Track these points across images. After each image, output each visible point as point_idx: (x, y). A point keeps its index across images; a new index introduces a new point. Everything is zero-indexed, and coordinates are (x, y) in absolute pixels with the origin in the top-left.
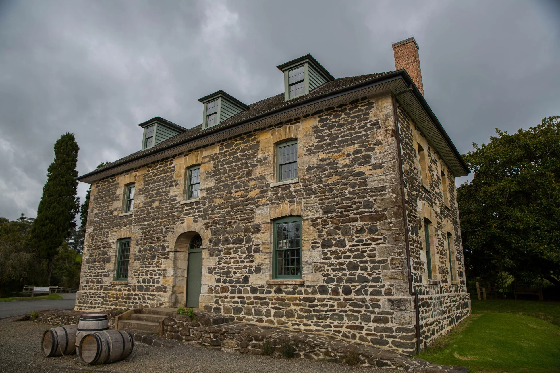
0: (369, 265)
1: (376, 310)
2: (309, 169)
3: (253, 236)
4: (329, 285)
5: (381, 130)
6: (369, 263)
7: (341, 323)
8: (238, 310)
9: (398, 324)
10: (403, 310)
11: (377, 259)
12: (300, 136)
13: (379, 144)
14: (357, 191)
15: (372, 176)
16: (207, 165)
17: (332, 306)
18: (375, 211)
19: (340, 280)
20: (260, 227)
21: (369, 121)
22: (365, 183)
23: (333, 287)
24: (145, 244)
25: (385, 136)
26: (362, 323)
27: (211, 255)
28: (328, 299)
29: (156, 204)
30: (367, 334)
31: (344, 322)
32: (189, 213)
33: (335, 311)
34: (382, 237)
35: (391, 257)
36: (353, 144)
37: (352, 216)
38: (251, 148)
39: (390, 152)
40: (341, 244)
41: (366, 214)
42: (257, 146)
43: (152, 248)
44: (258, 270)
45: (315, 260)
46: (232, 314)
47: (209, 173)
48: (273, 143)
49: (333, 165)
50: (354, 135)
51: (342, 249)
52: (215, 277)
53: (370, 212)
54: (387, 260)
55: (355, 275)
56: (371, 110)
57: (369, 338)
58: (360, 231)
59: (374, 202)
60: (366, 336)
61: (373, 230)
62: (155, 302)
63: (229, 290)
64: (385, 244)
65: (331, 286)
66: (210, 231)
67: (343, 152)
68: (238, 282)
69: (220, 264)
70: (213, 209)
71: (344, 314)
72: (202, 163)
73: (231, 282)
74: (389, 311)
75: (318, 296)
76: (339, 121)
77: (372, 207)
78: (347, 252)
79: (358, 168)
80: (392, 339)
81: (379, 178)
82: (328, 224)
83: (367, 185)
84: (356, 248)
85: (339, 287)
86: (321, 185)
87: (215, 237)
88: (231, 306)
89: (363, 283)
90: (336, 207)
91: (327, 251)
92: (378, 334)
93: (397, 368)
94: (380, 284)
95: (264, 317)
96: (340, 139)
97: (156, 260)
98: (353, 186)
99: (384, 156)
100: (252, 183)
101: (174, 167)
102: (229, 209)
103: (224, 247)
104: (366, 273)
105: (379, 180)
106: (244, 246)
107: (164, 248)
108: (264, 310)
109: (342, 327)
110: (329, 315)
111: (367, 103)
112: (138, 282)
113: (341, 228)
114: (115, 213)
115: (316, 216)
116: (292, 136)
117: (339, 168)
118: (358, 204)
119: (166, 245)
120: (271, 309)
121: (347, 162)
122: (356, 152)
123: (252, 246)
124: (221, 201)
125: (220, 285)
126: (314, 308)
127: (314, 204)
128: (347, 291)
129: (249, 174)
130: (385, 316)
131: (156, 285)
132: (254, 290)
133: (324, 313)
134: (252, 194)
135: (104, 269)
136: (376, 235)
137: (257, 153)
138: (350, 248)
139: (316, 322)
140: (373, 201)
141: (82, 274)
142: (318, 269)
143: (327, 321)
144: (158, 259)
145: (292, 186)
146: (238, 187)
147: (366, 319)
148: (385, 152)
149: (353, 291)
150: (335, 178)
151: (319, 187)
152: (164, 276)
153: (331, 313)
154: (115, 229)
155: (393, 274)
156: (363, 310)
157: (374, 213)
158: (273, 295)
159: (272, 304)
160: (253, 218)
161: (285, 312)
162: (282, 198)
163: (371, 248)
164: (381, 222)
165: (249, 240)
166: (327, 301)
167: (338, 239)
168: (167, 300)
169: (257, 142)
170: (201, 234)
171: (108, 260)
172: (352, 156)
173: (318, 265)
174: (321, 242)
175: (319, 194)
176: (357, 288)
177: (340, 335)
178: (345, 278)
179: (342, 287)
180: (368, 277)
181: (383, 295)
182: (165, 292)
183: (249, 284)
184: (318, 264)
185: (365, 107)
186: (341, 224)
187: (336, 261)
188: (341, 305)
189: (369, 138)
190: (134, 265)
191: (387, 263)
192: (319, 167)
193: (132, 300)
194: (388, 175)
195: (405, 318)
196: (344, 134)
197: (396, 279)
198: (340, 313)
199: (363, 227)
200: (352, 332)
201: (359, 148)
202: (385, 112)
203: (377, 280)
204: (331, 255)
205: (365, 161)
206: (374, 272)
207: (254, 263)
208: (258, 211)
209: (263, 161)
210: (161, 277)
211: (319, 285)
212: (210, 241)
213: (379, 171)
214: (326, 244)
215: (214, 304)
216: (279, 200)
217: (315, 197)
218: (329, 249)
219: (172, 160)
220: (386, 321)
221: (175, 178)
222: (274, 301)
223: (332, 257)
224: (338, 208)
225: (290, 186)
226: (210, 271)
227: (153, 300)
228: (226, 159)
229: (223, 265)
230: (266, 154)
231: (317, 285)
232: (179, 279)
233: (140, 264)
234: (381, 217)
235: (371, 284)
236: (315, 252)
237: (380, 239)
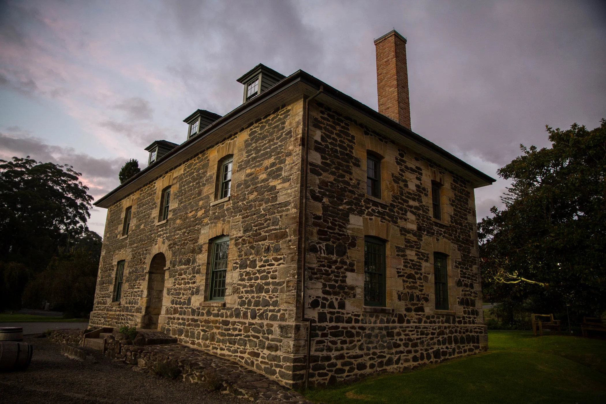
0: (271, 287)
1: (270, 336)
2: (239, 185)
3: (197, 257)
4: (241, 308)
5: (292, 139)
6: (271, 286)
7: (245, 349)
8: (180, 332)
9: (284, 352)
10: (289, 338)
11: (277, 280)
12: (236, 152)
14: (269, 207)
15: (281, 190)
16: (175, 186)
17: (240, 330)
18: (281, 229)
19: (250, 303)
20: (202, 247)
21: (284, 130)
22: (275, 198)
23: (244, 310)
24: (133, 266)
25: (295, 146)
26: (259, 350)
27: (170, 277)
28: (238, 322)
29: (142, 226)
30: (261, 362)
31: (246, 348)
32: (161, 235)
33: (241, 336)
34: (282, 257)
35: (288, 278)
36: (271, 156)
37: (263, 234)
38: (203, 167)
39: (297, 162)
40: (253, 264)
41: (273, 232)
42: (208, 164)
43: (136, 269)
44: (198, 291)
45: (234, 282)
46: (177, 336)
47: (175, 195)
48: (217, 160)
49: (254, 180)
50: (272, 147)
51: (253, 270)
52: (171, 298)
53: (276, 229)
54: (284, 282)
55: (260, 298)
56: (287, 119)
57: (263, 366)
58: (268, 250)
59: (280, 219)
60: (260, 364)
61: (277, 250)
62: (133, 323)
63: (178, 311)
64: (284, 264)
66: (171, 252)
67: (263, 165)
68: (184, 303)
69: (175, 285)
70: (175, 230)
71: (247, 339)
72: (172, 185)
73: (180, 303)
74: (279, 338)
75: (233, 319)
76: (263, 133)
77: (278, 225)
78: (256, 273)
79: (271, 183)
80: (279, 369)
81: (286, 192)
82: (246, 244)
83: (276, 200)
84: (263, 268)
85: (248, 311)
86: (245, 202)
87: (174, 259)
88: (176, 327)
89: (265, 307)
90: (253, 225)
91: (243, 272)
92: (270, 363)
93: (248, 398)
94: (277, 308)
95: (196, 340)
96: (262, 152)
97: (138, 282)
98: (267, 201)
99: (292, 167)
100: (201, 203)
101: (156, 189)
102: (185, 230)
103: (179, 268)
104: (268, 296)
105: (286, 194)
106: (191, 267)
107: (143, 270)
108: (196, 332)
109: (245, 353)
110: (237, 339)
111: (285, 110)
112: (126, 303)
113: (255, 247)
114: (119, 237)
115: (239, 235)
116: (231, 153)
117: (258, 183)
118: (269, 221)
119: (145, 267)
120: (200, 331)
121: (265, 176)
122: (272, 165)
123: (195, 267)
124: (181, 222)
125: (173, 306)
126: (228, 332)
127: (237, 223)
128: (253, 315)
129: (200, 193)
130: (276, 343)
131: (136, 306)
132: (194, 312)
133: (233, 337)
134: (200, 214)
135: (108, 291)
136: (279, 255)
137: (207, 171)
138: (259, 269)
139: (228, 346)
140: (279, 217)
141: (95, 295)
142: (235, 290)
143: (235, 346)
144: (139, 281)
145: (225, 204)
146: (192, 207)
147: (262, 345)
148: (293, 163)
149: (258, 315)
150: (255, 195)
151: (243, 204)
152: (142, 297)
153: (238, 337)
154: (117, 252)
155: (288, 297)
156: (260, 335)
157: (279, 231)
158: (203, 317)
159: (202, 326)
160: (198, 238)
161: (209, 335)
162: (217, 218)
163: (273, 269)
164: (284, 240)
165: (194, 261)
166: (237, 325)
167: (251, 260)
168: (140, 321)
169: (208, 161)
170: (166, 255)
171: (111, 282)
172: (269, 170)
173: (235, 287)
174: (239, 262)
175: (243, 212)
176: (261, 311)
177: (243, 361)
178: (254, 300)
179: (250, 310)
180: (269, 300)
181: (278, 321)
182: (140, 312)
183: (191, 306)
184: (236, 285)
185: (283, 116)
186: (255, 243)
187: (248, 283)
188: (246, 330)
189: (283, 149)
190: (125, 286)
191: (284, 285)
192: (245, 183)
193: (120, 320)
194: (293, 188)
195: (290, 346)
196: (265, 146)
197: (289, 303)
198: (245, 338)
199: (269, 246)
200: (252, 359)
201: (274, 161)
202: (297, 120)
203: (275, 304)
204: (246, 276)
205: (278, 174)
206: (274, 295)
207: (195, 285)
208: (202, 232)
209: (209, 180)
210: (140, 298)
211: (235, 308)
212: (171, 262)
213: (287, 185)
214: (243, 265)
215: (166, 325)
217: (240, 215)
218: (245, 270)
219: (155, 183)
220: (276, 349)
221: (155, 200)
222: (203, 323)
223: (246, 278)
224: (254, 226)
225: (224, 205)
226: (169, 292)
227: (132, 320)
228: (187, 180)
229: (177, 286)
230: (212, 173)
231: (234, 308)
232: (154, 301)
233: (129, 286)
234: (284, 235)
235: (271, 308)
236: (235, 273)
237: (281, 259)
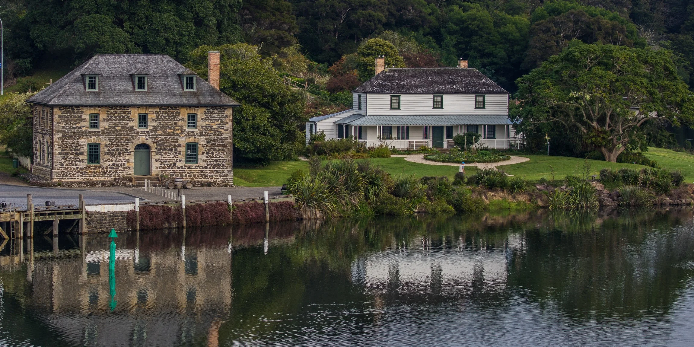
1: (223, 173)
2: (202, 127)
3: (178, 148)
5: (228, 118)
6: (221, 160)
9: (229, 177)
10: (231, 172)
11: (224, 159)
12: (198, 113)
13: (227, 123)
14: (218, 137)
15: (224, 133)
16: (152, 115)
17: (209, 172)
18: (224, 144)
19: (212, 165)
20: (181, 145)
21: (224, 114)
22: (222, 135)
24: (112, 147)
25: (229, 121)
27: (157, 154)
29: (119, 128)
32: (143, 136)
34: (226, 152)
35: (228, 158)
36: (218, 121)
37: (217, 145)
38: (176, 113)
40: (213, 153)
41: (221, 145)
42: (179, 113)
43: (118, 149)
44: (180, 161)
46: (169, 177)
47: (153, 119)
48: (187, 113)
49: (211, 127)
50: (219, 118)
51: (213, 155)
52: (160, 163)
55: (217, 163)
58: (219, 150)
59: (224, 141)
60: (220, 181)
61: (223, 150)
63: (167, 168)
64: (226, 154)
65: (208, 167)
66: (155, 144)
67: (215, 123)
68: (171, 165)
69: (161, 158)
70: (157, 135)
71: (213, 175)
72: (149, 114)
73: (167, 165)
74: (227, 173)
75: (204, 169)
76: (214, 112)
79: (219, 130)
80: (227, 181)
81: (226, 134)
82: (208, 147)
84: (217, 155)
85: (211, 167)
86: (206, 133)
87: (158, 147)
88: (168, 173)
89: (219, 166)
90: (211, 141)
91: (208, 155)
92: (223, 180)
95: (184, 177)
98: (218, 135)
100: (177, 128)
101: (130, 111)
102: (166, 136)
103: (164, 151)
104: (220, 163)
106: (174, 151)
107: (127, 150)
108: (184, 174)
109: (212, 178)
110: (208, 175)
112: (109, 165)
113: (213, 148)
114: (84, 129)
115: (204, 143)
116: (195, 112)
117: (213, 128)
118: (219, 141)
119: (128, 148)
120: (187, 174)
121: (216, 127)
122: (219, 124)
123: (177, 152)
124: (161, 133)
125: (162, 166)
126: (203, 173)
127: (203, 139)
128: (214, 168)
129: (175, 123)
130: (226, 175)
131: (123, 166)
132: (178, 168)
133: (206, 175)
134: (177, 132)
135: (78, 158)
136: (224, 152)
137: (179, 115)
138: (215, 155)
139: (204, 177)
142: (204, 161)
143: (208, 177)
144: (123, 154)
146: (170, 128)
147: (220, 176)
148: (229, 126)
150: (211, 132)
152: (128, 162)
154: (85, 137)
155: (228, 163)
156: (219, 173)
158: (187, 169)
160: (177, 141)
161: (192, 175)
162: (191, 136)
163: (222, 155)
164: (226, 148)
165: (176, 149)
166: (207, 171)
167: (211, 152)
168: (132, 173)
169: (179, 111)
170: (151, 145)
171: (82, 154)
174: (205, 152)
175: (205, 136)
176: (217, 167)
178: (214, 164)
181: (225, 169)
182: (130, 169)
183: (176, 166)
184: (204, 159)
185: (224, 109)
187: (210, 159)
188: (213, 172)
189: (224, 120)
190: (105, 157)
191: (227, 160)
192: (206, 127)
193: (107, 173)
194: (229, 134)
195: (231, 175)
196: (215, 117)
197: (229, 165)
200: (215, 180)
202: (230, 113)
203: (223, 165)
204: (209, 157)
205: (222, 128)
206: (223, 162)
207: (178, 158)
208: (180, 139)
209: (182, 120)
210: (126, 163)
212: (156, 148)
213: (226, 132)
214: (207, 153)
215: (160, 173)
216: (190, 136)
221: (131, 117)
222: (188, 171)
225: (194, 132)
226: (156, 160)
227: (123, 173)
228: (163, 115)
229: (163, 158)
230: (183, 117)
231: (204, 166)
233: (110, 157)
234: (226, 146)
235: (221, 166)
236: (203, 155)
